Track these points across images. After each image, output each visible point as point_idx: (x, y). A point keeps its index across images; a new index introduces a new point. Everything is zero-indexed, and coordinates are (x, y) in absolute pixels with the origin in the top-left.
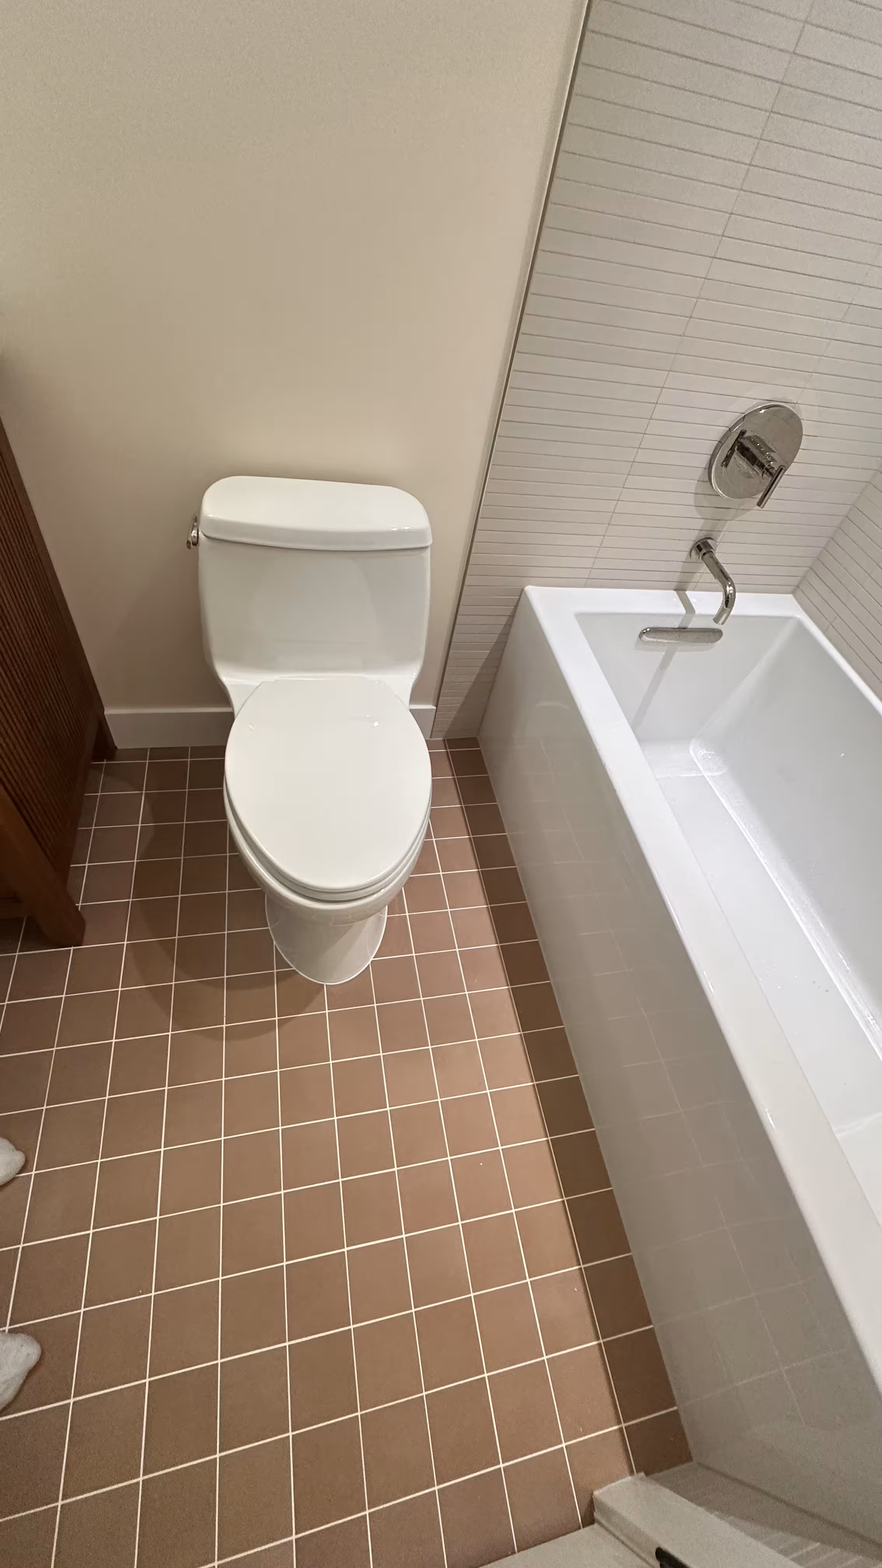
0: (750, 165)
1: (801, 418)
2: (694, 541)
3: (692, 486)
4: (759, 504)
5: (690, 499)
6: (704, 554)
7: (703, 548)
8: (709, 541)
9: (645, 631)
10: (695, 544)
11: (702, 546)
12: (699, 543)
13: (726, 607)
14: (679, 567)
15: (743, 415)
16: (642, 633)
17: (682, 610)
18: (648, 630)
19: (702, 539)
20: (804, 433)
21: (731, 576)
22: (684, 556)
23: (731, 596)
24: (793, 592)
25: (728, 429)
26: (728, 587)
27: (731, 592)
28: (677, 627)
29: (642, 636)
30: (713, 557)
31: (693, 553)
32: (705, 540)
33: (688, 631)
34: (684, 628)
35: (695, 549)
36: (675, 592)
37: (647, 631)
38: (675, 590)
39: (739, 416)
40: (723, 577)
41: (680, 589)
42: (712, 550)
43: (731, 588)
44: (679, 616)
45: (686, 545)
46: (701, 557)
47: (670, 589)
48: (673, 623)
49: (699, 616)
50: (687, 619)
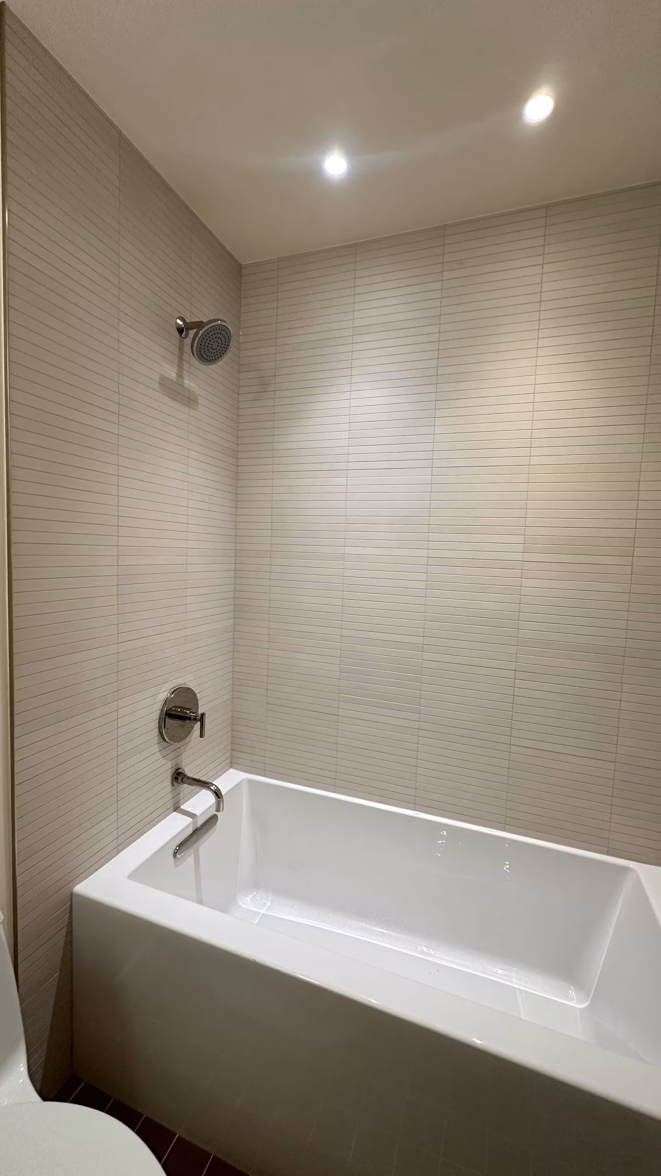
0: (118, 604)
1: (191, 688)
2: (171, 776)
3: (156, 748)
4: (201, 736)
5: (158, 755)
6: (182, 780)
7: (178, 777)
8: (179, 771)
9: (176, 851)
10: (172, 778)
11: (177, 777)
12: (175, 776)
13: (219, 798)
14: (170, 796)
15: (165, 700)
16: (175, 854)
17: (190, 820)
18: (177, 848)
19: (174, 773)
20: (196, 693)
21: (208, 781)
22: (169, 788)
23: (217, 790)
24: (231, 767)
25: (160, 711)
26: (211, 787)
27: (215, 788)
28: (192, 832)
29: (176, 855)
30: (189, 778)
31: (174, 783)
32: (177, 772)
33: (200, 829)
34: (196, 830)
35: (175, 780)
36: (175, 813)
37: (177, 850)
38: (174, 811)
39: (163, 702)
40: (205, 785)
41: (177, 808)
42: (185, 774)
43: (214, 786)
44: (189, 825)
45: (168, 781)
46: (181, 782)
47: (171, 813)
48: (190, 831)
49: (201, 815)
50: (195, 822)
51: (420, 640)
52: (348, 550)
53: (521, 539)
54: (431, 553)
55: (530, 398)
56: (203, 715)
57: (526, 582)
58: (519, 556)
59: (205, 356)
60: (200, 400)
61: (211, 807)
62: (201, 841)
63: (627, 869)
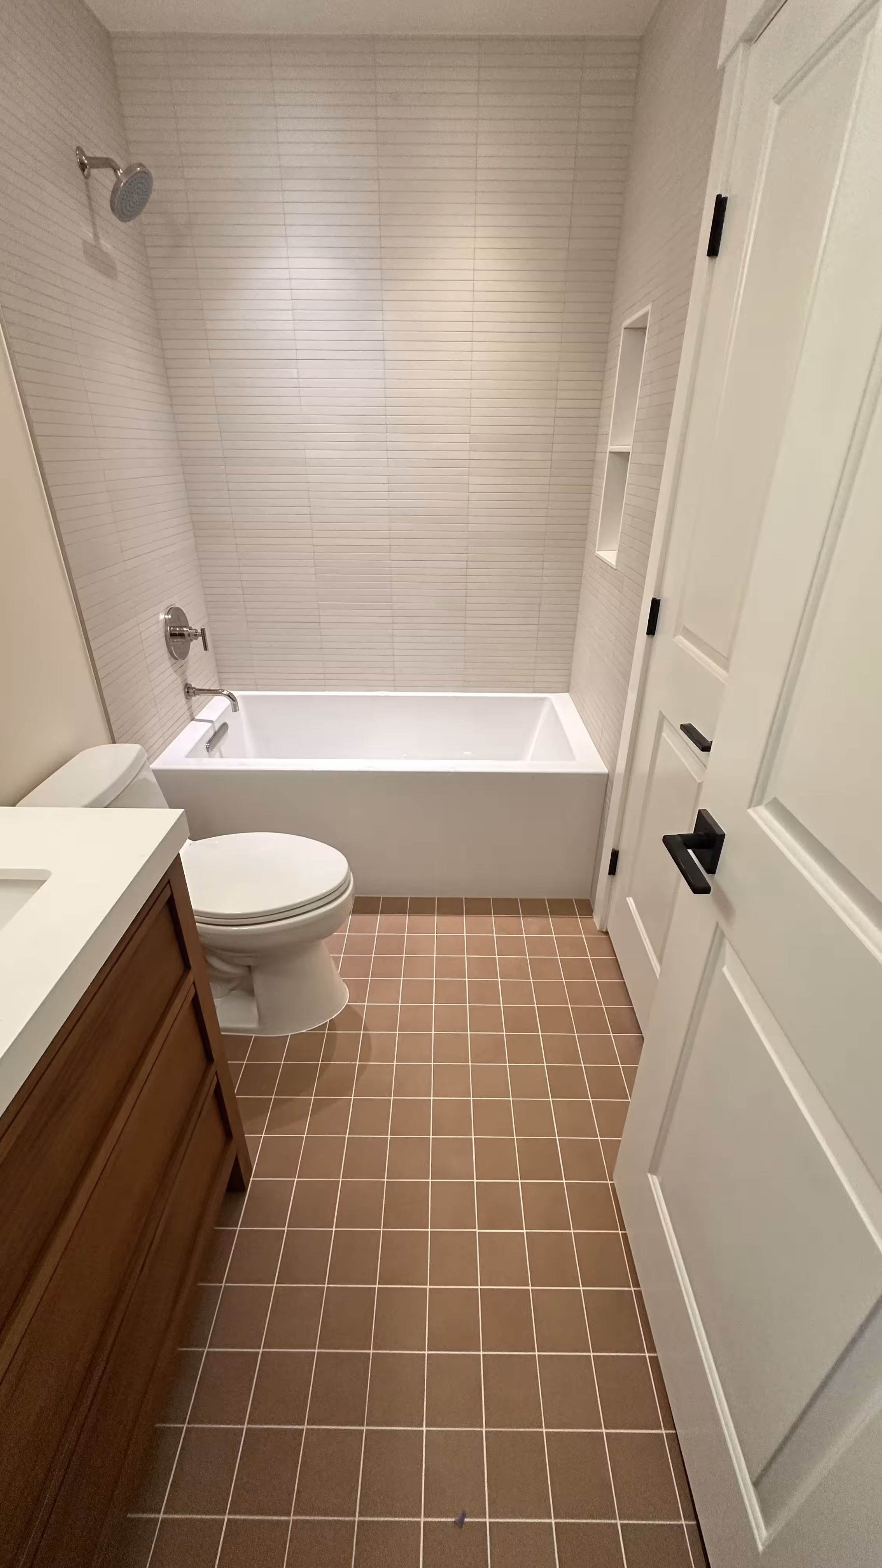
1: (180, 608)
2: (183, 688)
3: (168, 662)
4: (205, 648)
5: (171, 670)
6: (194, 692)
7: (189, 691)
8: (188, 685)
10: (184, 690)
12: (186, 689)
13: (234, 701)
14: (186, 708)
15: (165, 620)
17: (210, 724)
18: (208, 744)
19: (185, 685)
20: (185, 613)
21: (220, 688)
22: (184, 700)
23: (230, 694)
25: (164, 631)
26: (224, 693)
29: (207, 750)
30: (199, 690)
31: (189, 697)
33: (218, 732)
35: (186, 692)
36: (195, 721)
37: (207, 747)
38: (192, 720)
39: (164, 622)
40: (217, 692)
41: (193, 719)
42: (193, 687)
43: (227, 691)
44: (207, 731)
45: (182, 694)
46: (193, 695)
47: (189, 723)
48: (212, 733)
49: (216, 720)
50: (213, 726)
51: (386, 542)
52: (310, 454)
53: (466, 438)
54: (390, 455)
55: (469, 286)
56: (203, 630)
57: (473, 480)
58: (465, 455)
59: (126, 212)
60: (119, 266)
61: (227, 708)
62: (222, 741)
63: (544, 699)
